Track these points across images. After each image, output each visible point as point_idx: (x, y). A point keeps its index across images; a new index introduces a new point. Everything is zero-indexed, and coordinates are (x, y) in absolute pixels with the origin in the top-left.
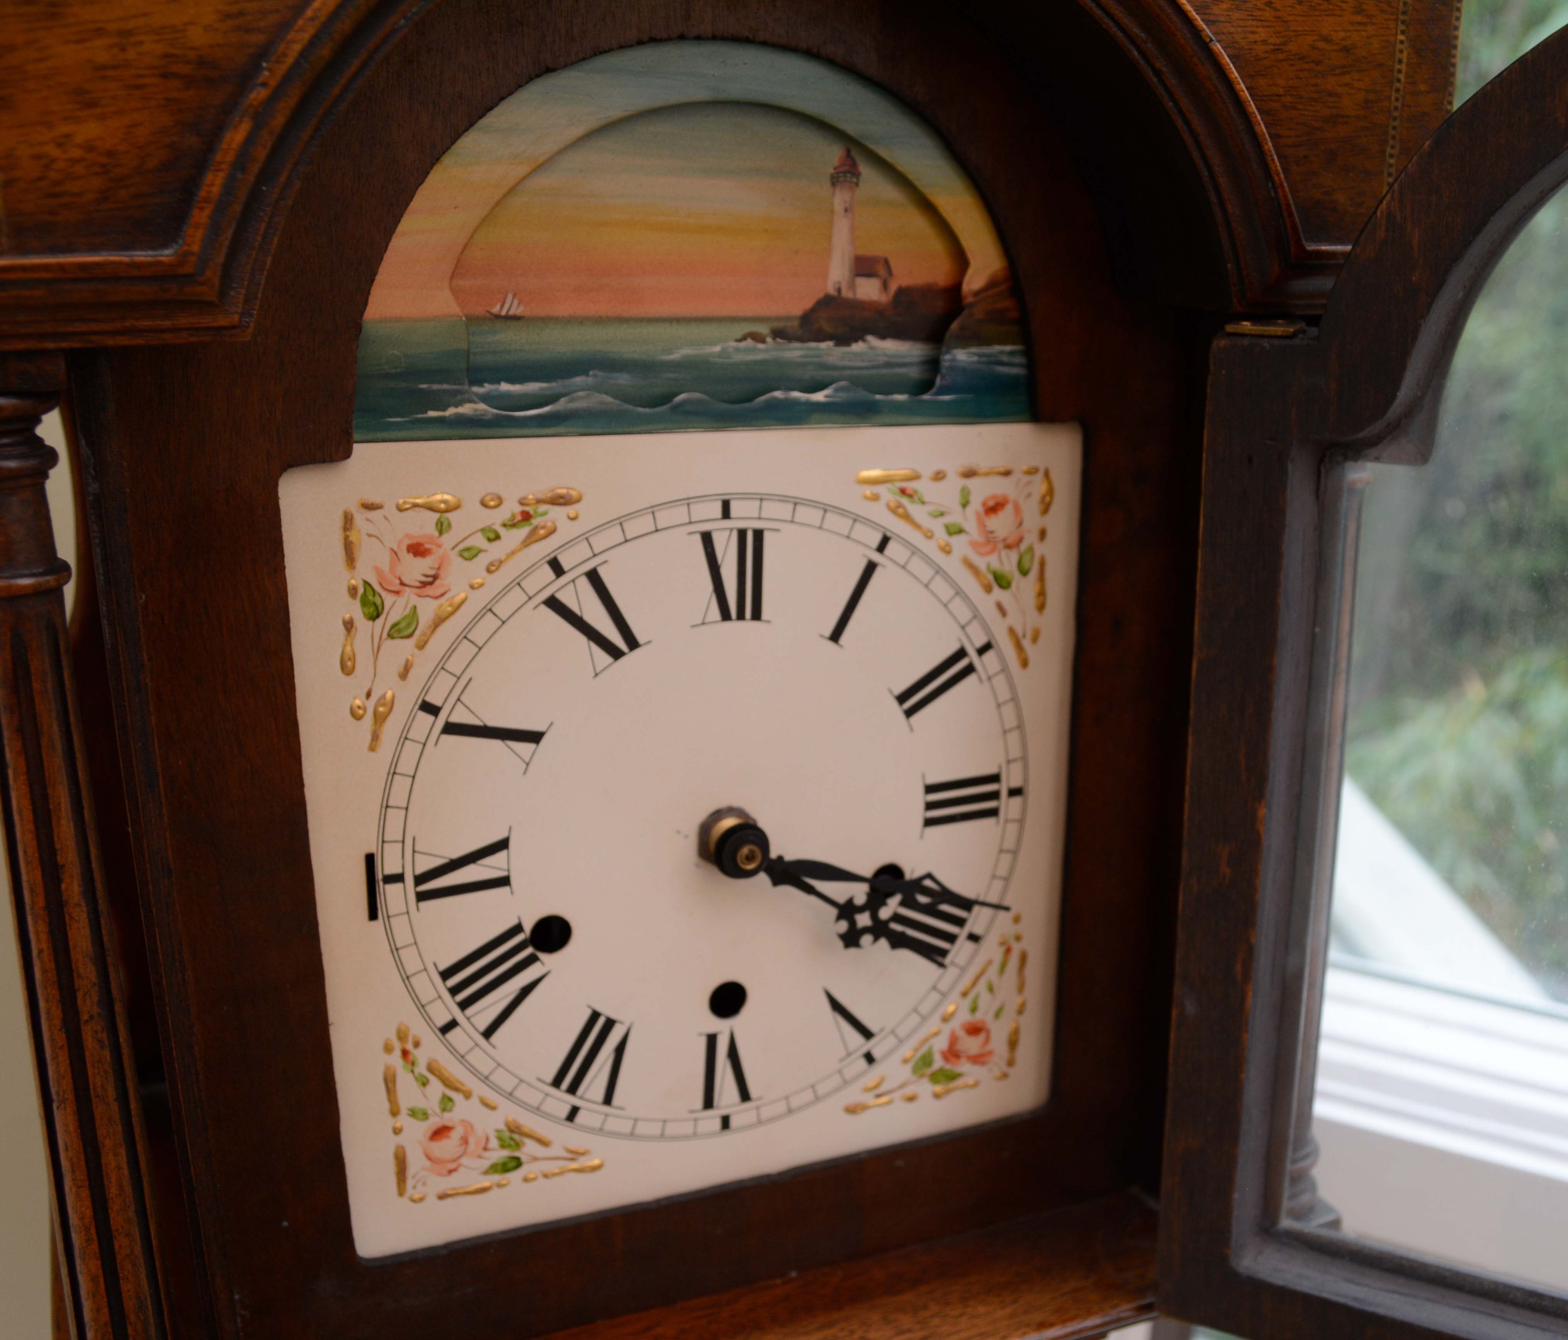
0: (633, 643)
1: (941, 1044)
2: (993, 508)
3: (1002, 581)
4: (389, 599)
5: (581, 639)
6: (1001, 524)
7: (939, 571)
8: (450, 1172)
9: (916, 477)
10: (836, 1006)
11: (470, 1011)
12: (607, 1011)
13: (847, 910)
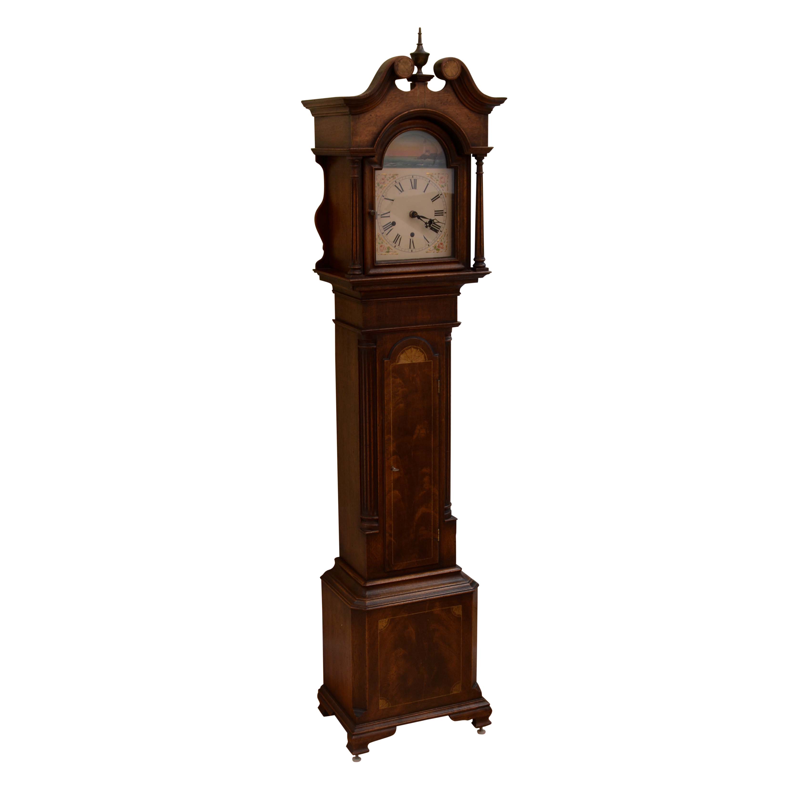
0: (403, 191)
1: (437, 245)
2: (442, 178)
3: (443, 187)
4: (380, 184)
5: (398, 190)
6: (442, 180)
7: (436, 185)
8: (382, 251)
9: (433, 174)
10: (425, 238)
11: (385, 231)
12: (399, 234)
13: (426, 223)
